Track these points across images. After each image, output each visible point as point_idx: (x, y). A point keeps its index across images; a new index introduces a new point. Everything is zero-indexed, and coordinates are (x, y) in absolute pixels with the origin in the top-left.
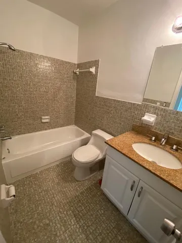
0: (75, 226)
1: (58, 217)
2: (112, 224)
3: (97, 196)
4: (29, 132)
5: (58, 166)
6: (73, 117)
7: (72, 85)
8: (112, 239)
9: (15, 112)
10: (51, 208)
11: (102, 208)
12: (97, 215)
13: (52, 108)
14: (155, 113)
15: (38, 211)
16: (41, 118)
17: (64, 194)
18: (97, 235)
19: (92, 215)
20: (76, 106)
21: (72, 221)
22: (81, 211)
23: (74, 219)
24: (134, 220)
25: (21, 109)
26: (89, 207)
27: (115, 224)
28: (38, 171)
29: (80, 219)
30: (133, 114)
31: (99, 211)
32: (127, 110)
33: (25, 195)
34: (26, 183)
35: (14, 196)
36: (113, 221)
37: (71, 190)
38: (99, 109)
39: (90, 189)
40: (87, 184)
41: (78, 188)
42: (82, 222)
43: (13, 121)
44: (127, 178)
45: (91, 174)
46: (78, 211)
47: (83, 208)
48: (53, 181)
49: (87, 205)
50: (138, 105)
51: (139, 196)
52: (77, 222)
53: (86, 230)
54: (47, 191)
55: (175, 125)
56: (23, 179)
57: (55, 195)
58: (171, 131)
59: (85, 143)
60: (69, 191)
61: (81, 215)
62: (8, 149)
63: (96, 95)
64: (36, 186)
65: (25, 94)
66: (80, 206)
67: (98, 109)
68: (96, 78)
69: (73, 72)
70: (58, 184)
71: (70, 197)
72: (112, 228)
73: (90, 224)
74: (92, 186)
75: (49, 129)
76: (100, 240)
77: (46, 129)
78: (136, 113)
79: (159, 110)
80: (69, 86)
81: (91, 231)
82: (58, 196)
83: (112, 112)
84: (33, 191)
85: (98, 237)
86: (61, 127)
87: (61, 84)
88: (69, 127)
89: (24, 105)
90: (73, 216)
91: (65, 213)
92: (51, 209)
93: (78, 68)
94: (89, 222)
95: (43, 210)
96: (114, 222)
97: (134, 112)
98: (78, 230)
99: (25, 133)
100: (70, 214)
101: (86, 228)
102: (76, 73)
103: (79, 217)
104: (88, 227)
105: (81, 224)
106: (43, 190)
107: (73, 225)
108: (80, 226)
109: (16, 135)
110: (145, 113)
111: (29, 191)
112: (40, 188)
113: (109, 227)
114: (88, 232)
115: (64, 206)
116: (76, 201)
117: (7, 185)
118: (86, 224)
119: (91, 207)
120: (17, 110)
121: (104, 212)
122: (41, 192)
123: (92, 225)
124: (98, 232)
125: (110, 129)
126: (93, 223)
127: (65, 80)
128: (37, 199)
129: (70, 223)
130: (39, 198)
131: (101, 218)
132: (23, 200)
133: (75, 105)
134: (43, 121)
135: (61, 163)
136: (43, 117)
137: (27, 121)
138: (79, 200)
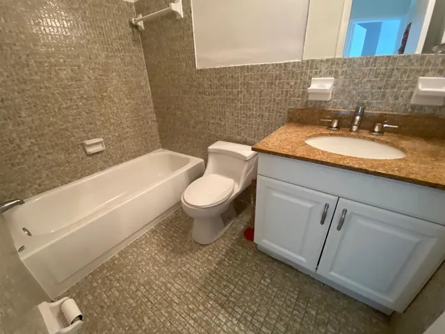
0: (229, 324)
1: (192, 322)
2: (292, 294)
3: (249, 258)
4: (64, 183)
5: (154, 232)
6: (155, 131)
7: (134, 58)
8: (303, 319)
9: (11, 141)
10: (169, 310)
11: (266, 275)
12: (262, 289)
13: (102, 119)
14: (330, 74)
15: (144, 328)
16: (83, 145)
17: (186, 277)
18: (274, 322)
19: (252, 293)
20: (155, 108)
21: (220, 317)
22: (230, 294)
23: (223, 311)
24: (332, 273)
25: (23, 132)
26: (243, 282)
27: (296, 293)
28: (115, 254)
29: (233, 309)
30: (286, 87)
31: (262, 282)
32: (272, 84)
33: (102, 307)
34: (95, 284)
35: (80, 317)
36: (292, 289)
37: (198, 265)
38: (211, 97)
39: (233, 252)
40: (224, 245)
41: (210, 258)
42: (240, 311)
43: (13, 165)
44: (309, 205)
45: (225, 226)
46: (226, 296)
47: (232, 287)
48: (155, 262)
49: (236, 280)
50: (294, 65)
51: (339, 228)
52: (230, 314)
53: (251, 322)
54: (149, 283)
55: (372, 87)
56: (86, 278)
57: (169, 285)
58: (365, 101)
59: (197, 174)
60: (195, 268)
61: (233, 299)
62: (24, 229)
63: (198, 66)
64: (122, 282)
65: (23, 91)
66: (225, 286)
67: (208, 98)
68: (190, 27)
69: (131, 23)
70: (167, 263)
71: (200, 278)
72: (294, 301)
73: (255, 309)
74: (233, 245)
75: (110, 166)
76: (283, 329)
77: (102, 169)
78: (293, 83)
79: (337, 64)
80: (128, 59)
81: (262, 320)
82: (176, 285)
83: (241, 96)
84: (117, 294)
85: (278, 325)
86: (134, 157)
87: (107, 57)
88: (152, 154)
89: (28, 119)
90: (219, 308)
91: (201, 308)
92: (170, 313)
93: (138, 13)
94: (253, 307)
95: (154, 321)
96: (295, 290)
97: (288, 84)
98: (237, 329)
99: (54, 187)
100: (212, 306)
101: (249, 318)
102: (136, 27)
103: (231, 304)
104: (253, 315)
105: (239, 316)
106: (140, 284)
107: (226, 324)
108: (239, 320)
109: (34, 194)
110: (310, 78)
111: (108, 297)
112: (132, 282)
113: (290, 300)
114: (256, 325)
115: (195, 298)
116: (215, 281)
117: (53, 302)
118: (247, 312)
119: (245, 281)
120: (14, 135)
121: (271, 279)
122: (137, 290)
123: (259, 310)
124: (274, 316)
125: (243, 134)
126: (260, 305)
127: (116, 46)
128: (134, 305)
129: (218, 322)
130: (137, 302)
131: (270, 291)
132: (101, 318)
133: (152, 105)
134: (91, 150)
135: (160, 225)
136: (88, 142)
137: (50, 157)
138: (221, 277)
